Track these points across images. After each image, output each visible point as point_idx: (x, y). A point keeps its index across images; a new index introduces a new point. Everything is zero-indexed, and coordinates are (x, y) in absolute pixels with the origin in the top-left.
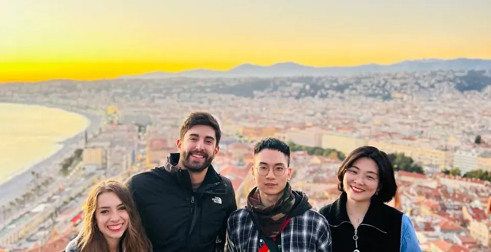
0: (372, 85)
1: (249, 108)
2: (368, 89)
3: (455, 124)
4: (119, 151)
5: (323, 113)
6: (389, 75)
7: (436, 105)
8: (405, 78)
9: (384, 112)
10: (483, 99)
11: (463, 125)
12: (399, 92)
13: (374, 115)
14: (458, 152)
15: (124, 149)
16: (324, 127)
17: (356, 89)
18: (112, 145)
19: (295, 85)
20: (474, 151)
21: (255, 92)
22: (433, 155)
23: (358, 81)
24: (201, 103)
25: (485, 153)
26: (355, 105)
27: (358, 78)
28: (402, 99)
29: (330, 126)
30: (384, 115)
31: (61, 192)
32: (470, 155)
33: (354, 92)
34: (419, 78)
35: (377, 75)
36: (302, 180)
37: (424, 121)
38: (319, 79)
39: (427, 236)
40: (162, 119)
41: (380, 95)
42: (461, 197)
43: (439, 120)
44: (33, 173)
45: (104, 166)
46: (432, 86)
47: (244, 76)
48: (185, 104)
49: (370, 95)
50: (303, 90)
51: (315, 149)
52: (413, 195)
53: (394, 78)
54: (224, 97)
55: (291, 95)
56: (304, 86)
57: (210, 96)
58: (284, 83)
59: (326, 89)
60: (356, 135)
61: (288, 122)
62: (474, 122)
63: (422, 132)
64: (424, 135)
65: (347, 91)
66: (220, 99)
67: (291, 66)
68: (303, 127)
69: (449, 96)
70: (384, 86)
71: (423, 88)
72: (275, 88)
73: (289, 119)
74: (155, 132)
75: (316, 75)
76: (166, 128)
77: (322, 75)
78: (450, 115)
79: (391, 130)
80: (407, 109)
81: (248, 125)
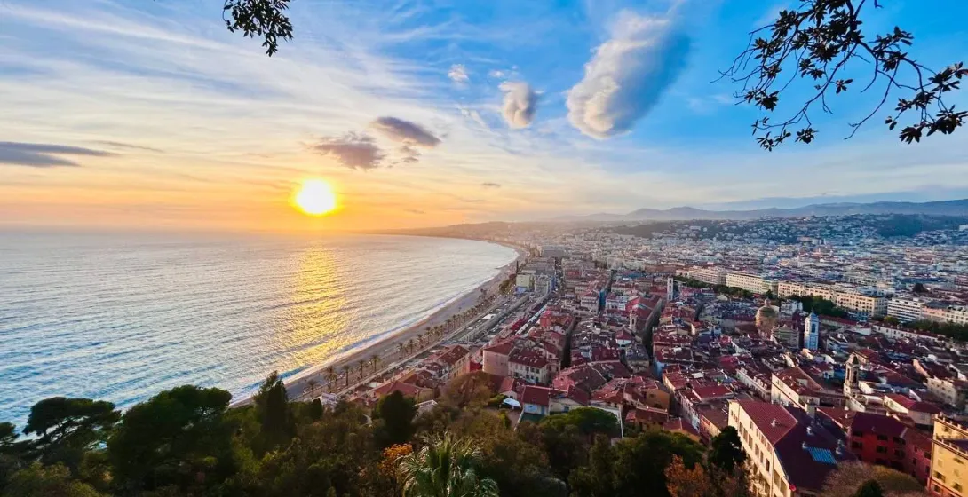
0: (775, 229)
1: (648, 247)
2: (771, 232)
3: (883, 270)
4: (543, 278)
5: (724, 254)
6: (793, 219)
7: (854, 250)
8: (814, 222)
9: (791, 255)
10: (916, 245)
11: (894, 271)
12: (806, 236)
13: (779, 257)
14: (894, 300)
15: (547, 276)
16: (727, 267)
17: (756, 232)
18: (538, 273)
19: (692, 227)
20: (916, 299)
21: (653, 234)
22: (859, 301)
23: (759, 224)
24: (605, 241)
25: (932, 303)
26: (756, 247)
27: (758, 221)
28: (810, 242)
29: (733, 266)
30: (790, 258)
31: (502, 306)
32: (910, 303)
33: (754, 235)
34: (830, 223)
35: (781, 219)
36: (713, 314)
37: (840, 265)
38: (717, 222)
39: (872, 386)
40: (573, 254)
41: (784, 238)
42: (907, 349)
43: (861, 265)
44: (482, 290)
45: (532, 289)
46: (848, 230)
47: (643, 219)
48: (590, 242)
49: (772, 239)
50: (701, 232)
51: (718, 286)
52: (841, 340)
53: (800, 223)
54: (624, 237)
55: (688, 237)
56: (702, 229)
57: (612, 236)
58: (681, 225)
59: (724, 232)
60: (763, 275)
61: (688, 260)
62: (908, 269)
63: (841, 276)
64: (843, 280)
65: (746, 234)
66: (621, 239)
67: (688, 210)
68: (705, 266)
69: (870, 241)
70: (788, 230)
71: (835, 231)
72: (673, 230)
73: (688, 257)
74: (570, 264)
75: (714, 219)
76: (577, 262)
77: (719, 219)
78: (874, 261)
79: (802, 273)
80: (818, 253)
81: (650, 262)
